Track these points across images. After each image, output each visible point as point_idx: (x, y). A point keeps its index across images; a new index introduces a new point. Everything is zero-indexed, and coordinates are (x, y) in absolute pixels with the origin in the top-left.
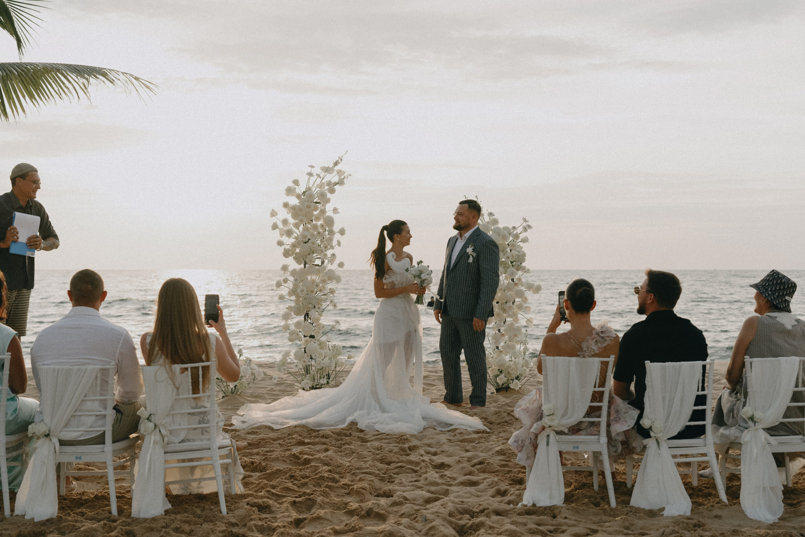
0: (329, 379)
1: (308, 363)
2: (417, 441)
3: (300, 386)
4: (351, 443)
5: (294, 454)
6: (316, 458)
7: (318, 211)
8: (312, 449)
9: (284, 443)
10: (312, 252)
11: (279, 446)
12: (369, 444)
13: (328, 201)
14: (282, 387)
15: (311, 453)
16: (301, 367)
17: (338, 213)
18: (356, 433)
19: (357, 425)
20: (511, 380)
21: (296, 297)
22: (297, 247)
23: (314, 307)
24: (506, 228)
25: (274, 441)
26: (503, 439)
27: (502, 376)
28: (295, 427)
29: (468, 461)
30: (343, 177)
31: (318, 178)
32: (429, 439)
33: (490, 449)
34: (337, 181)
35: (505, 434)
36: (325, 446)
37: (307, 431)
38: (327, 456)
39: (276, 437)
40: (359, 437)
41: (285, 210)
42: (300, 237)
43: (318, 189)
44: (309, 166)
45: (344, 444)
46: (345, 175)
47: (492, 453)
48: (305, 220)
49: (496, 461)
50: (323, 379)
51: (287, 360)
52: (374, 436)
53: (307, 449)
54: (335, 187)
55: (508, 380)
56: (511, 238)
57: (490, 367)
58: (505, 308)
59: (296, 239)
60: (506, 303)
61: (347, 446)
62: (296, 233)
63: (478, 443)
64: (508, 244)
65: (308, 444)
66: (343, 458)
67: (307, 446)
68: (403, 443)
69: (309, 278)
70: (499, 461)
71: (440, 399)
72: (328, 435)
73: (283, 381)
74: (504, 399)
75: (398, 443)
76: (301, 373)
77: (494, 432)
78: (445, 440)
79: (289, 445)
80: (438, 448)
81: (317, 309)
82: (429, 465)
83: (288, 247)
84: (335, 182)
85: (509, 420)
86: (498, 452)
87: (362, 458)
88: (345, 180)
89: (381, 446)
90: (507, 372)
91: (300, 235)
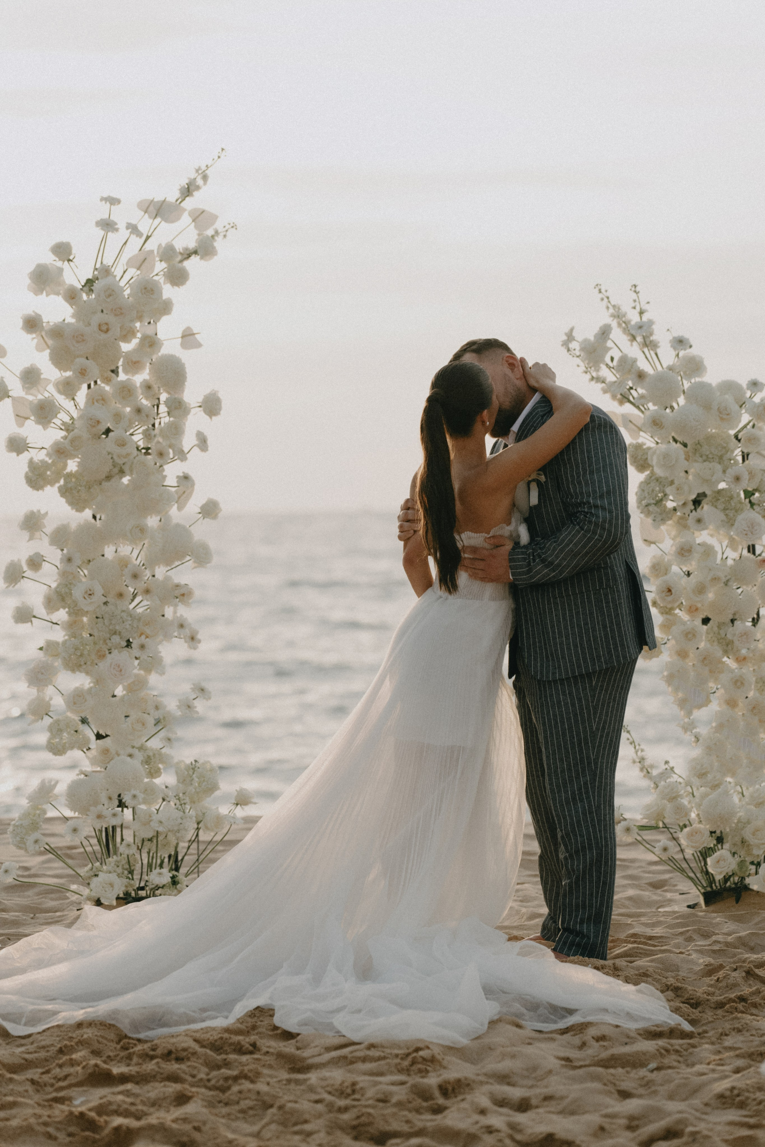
0: (177, 869)
1: (114, 822)
2: (467, 1065)
3: (86, 892)
4: (258, 1074)
5: (82, 1114)
6: (151, 1127)
7: (135, 342)
8: (136, 1096)
9: (46, 1078)
10: (116, 470)
11: (29, 1087)
12: (313, 1077)
13: (166, 308)
14: (28, 898)
15: (133, 1109)
16: (87, 830)
17: (199, 345)
18: (273, 1043)
19: (272, 1016)
20: (752, 863)
21: (69, 614)
22: (72, 457)
23: (129, 644)
24: (729, 386)
25: (14, 1072)
26: (737, 1056)
27: (723, 852)
28: (80, 1025)
29: (630, 1128)
30: (210, 232)
31: (133, 237)
32: (504, 1056)
33: (695, 1091)
34: (192, 245)
35: (741, 1038)
36: (177, 1087)
37: (116, 1039)
38: (185, 1120)
39: (17, 1061)
40: (280, 1056)
41: (30, 340)
42: (77, 424)
43: (132, 272)
44: (103, 199)
45: (236, 1079)
46: (219, 225)
47: (706, 1100)
48: (94, 369)
49: (719, 1128)
50: (158, 870)
51: (45, 812)
52: (328, 1049)
53: (120, 1097)
54: (187, 264)
55: (742, 864)
56: (745, 418)
57: (685, 826)
58: (729, 637)
59: (67, 430)
60: (732, 621)
61: (246, 1085)
62: (68, 413)
63: (658, 1069)
64: (736, 437)
65: (124, 1079)
66: (234, 1124)
67: (121, 1088)
68: (420, 1071)
69: (109, 551)
70: (727, 1128)
71: (529, 928)
72: (185, 1050)
73: (30, 876)
74: (730, 926)
75: (407, 1071)
76: (89, 849)
77: (706, 1032)
78: (553, 1063)
79: (61, 1084)
80: (532, 1087)
81: (135, 651)
82: (508, 1141)
83: (40, 456)
84: (186, 249)
85: (753, 994)
86: (721, 1096)
87: (295, 1124)
88: (219, 244)
89: (354, 1084)
90: (738, 839)
91: (81, 417)
